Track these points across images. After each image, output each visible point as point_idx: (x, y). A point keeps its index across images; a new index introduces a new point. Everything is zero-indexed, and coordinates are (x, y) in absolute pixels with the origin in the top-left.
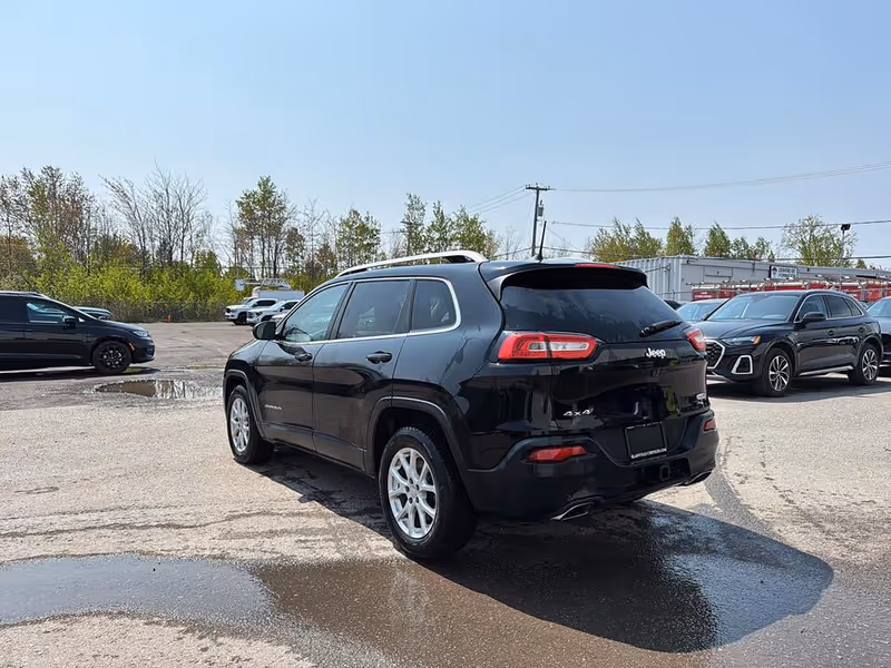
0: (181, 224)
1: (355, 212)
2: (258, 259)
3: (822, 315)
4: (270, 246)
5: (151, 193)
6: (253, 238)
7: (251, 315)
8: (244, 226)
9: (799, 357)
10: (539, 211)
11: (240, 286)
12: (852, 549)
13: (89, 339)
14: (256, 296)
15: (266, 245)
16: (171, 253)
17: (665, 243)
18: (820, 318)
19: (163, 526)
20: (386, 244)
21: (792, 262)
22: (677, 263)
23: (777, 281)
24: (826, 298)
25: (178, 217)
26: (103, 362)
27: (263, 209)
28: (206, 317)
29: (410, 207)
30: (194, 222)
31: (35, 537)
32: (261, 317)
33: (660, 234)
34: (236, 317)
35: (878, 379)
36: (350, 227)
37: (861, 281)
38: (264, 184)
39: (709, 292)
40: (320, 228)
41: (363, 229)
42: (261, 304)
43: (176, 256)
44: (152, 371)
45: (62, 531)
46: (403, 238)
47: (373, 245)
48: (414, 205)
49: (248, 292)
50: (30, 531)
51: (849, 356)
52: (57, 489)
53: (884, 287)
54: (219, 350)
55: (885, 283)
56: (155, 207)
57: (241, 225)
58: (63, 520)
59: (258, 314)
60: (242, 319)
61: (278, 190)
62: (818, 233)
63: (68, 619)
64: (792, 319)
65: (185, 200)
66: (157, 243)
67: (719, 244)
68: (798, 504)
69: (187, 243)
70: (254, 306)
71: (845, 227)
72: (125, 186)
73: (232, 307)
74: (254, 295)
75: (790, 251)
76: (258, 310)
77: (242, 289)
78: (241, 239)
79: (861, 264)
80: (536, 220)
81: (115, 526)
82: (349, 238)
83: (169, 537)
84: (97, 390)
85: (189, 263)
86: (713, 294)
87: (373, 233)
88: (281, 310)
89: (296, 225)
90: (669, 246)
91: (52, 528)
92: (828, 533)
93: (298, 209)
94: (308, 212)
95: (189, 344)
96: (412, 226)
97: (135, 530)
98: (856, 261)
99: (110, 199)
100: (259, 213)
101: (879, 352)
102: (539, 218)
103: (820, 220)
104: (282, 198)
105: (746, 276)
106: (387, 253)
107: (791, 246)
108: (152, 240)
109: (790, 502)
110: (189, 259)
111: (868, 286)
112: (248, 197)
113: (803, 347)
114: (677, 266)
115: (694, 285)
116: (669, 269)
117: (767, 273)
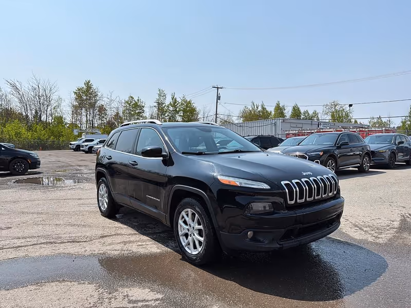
0: (46, 103)
1: (132, 97)
2: (84, 119)
3: (347, 142)
4: (90, 113)
5: (30, 88)
6: (81, 110)
7: (83, 146)
8: (77, 103)
9: (339, 160)
10: (218, 98)
11: (76, 132)
12: (376, 237)
13: (7, 158)
14: (84, 137)
15: (88, 113)
16: (40, 117)
17: (273, 113)
18: (346, 144)
19: (71, 242)
20: (147, 113)
21: (327, 121)
22: (279, 122)
23: (323, 129)
24: (348, 135)
25: (43, 99)
26: (15, 169)
27: (86, 96)
28: (59, 148)
29: (160, 95)
30: (52, 102)
31: (9, 250)
32: (87, 147)
33: (271, 109)
34: (74, 148)
35: (370, 170)
36: (129, 104)
37: (357, 129)
38: (88, 84)
39: (293, 134)
40: (115, 105)
41: (136, 105)
42: (87, 141)
43: (43, 118)
44: (39, 173)
45: (21, 246)
46: (156, 110)
47: (141, 113)
48: (162, 94)
49: (80, 135)
50: (5, 247)
51: (359, 160)
52: (11, 228)
53: (366, 131)
54: (70, 163)
55: (367, 130)
56: (32, 94)
57: (76, 103)
58: (20, 241)
59: (86, 146)
60: (78, 148)
61: (94, 87)
62: (338, 108)
63: (39, 285)
64: (335, 144)
65: (47, 92)
66: (34, 112)
67: (296, 113)
68: (350, 221)
69: (49, 112)
70: (83, 142)
71: (351, 105)
72: (17, 84)
73: (72, 143)
74: (83, 137)
75: (326, 116)
76: (86, 144)
77: (77, 134)
78: (76, 110)
79: (356, 122)
80: (217, 102)
81: (47, 243)
82: (128, 110)
83: (76, 246)
84: (14, 182)
85: (50, 121)
86: (295, 135)
87: (142, 107)
88: (97, 144)
89: (103, 103)
90: (275, 114)
91: (15, 245)
92: (366, 231)
93: (104, 96)
94: (108, 97)
95: (54, 160)
96: (160, 104)
97: (57, 244)
98: (354, 120)
99: (9, 90)
100: (85, 98)
101: (370, 158)
102: (218, 101)
103: (338, 102)
104: (96, 90)
105: (308, 127)
106: (147, 117)
107: (327, 114)
108: (31, 110)
109: (347, 220)
110: (50, 120)
111: (360, 131)
112: (79, 90)
113: (340, 156)
114: (279, 123)
115: (286, 131)
116: (275, 124)
117: (317, 126)
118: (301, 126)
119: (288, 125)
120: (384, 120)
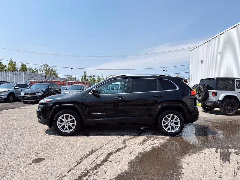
39: (35, 82)
67: (24, 68)
103: (48, 65)
114: (23, 74)
115: (30, 80)
116: (20, 75)
117: (45, 78)
118: (36, 77)
119: (29, 76)
120: (73, 77)
